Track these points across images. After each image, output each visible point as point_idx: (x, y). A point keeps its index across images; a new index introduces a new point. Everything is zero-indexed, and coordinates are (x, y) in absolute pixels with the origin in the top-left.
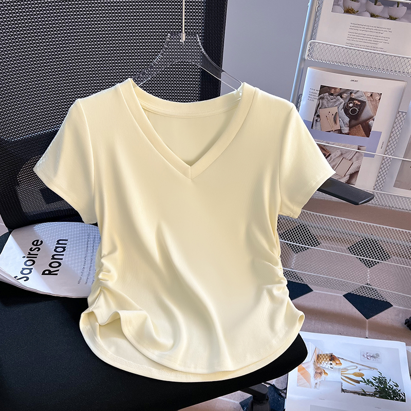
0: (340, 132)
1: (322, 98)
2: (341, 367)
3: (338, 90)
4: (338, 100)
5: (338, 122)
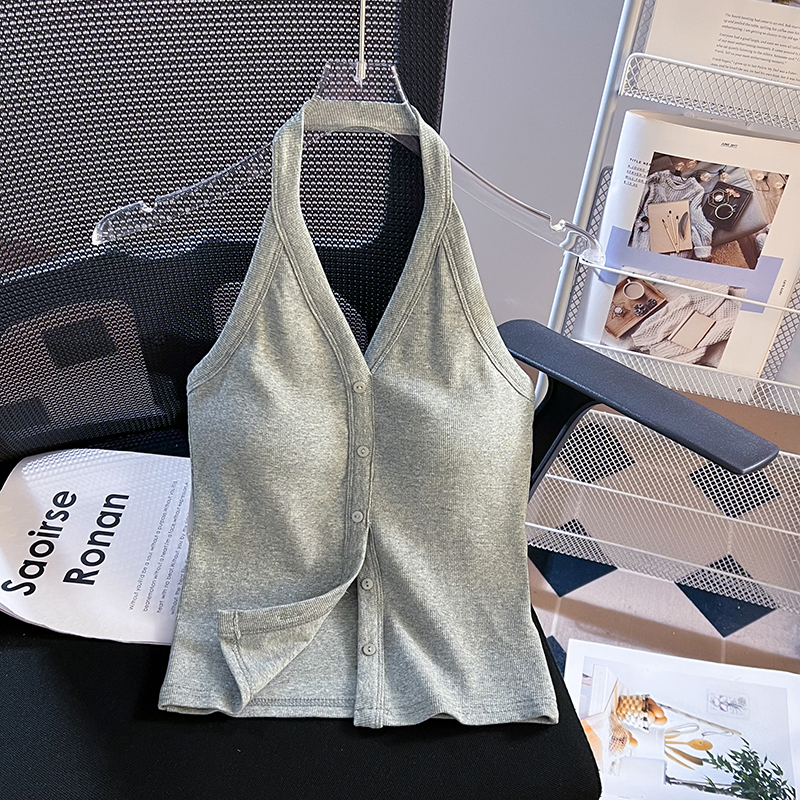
0: (691, 254)
1: (656, 181)
3: (691, 165)
4: (690, 186)
5: (687, 233)
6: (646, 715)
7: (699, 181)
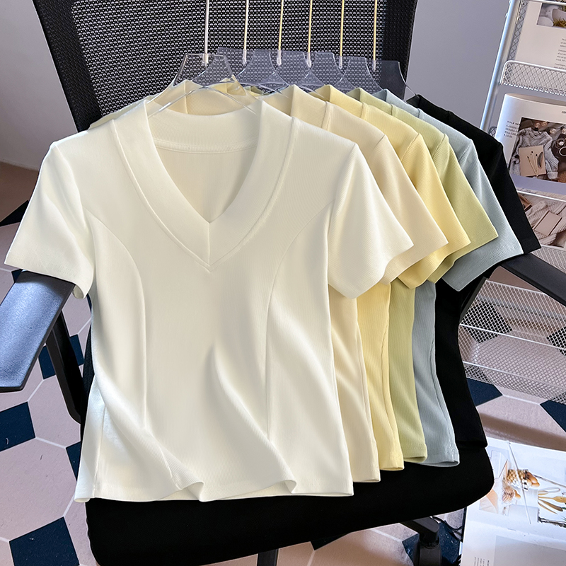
0: (546, 177)
1: (523, 134)
2: (539, 488)
3: (544, 124)
4: (544, 136)
5: (543, 164)
6: (526, 481)
7: (549, 133)
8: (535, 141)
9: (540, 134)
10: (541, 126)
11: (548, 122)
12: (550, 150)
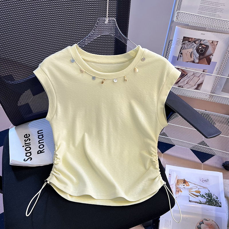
1: (184, 44)
2: (189, 187)
4: (193, 45)
5: (193, 56)
6: (184, 184)
7: (195, 43)
8: (189, 47)
9: (191, 44)
10: (192, 40)
11: (195, 38)
12: (196, 50)
